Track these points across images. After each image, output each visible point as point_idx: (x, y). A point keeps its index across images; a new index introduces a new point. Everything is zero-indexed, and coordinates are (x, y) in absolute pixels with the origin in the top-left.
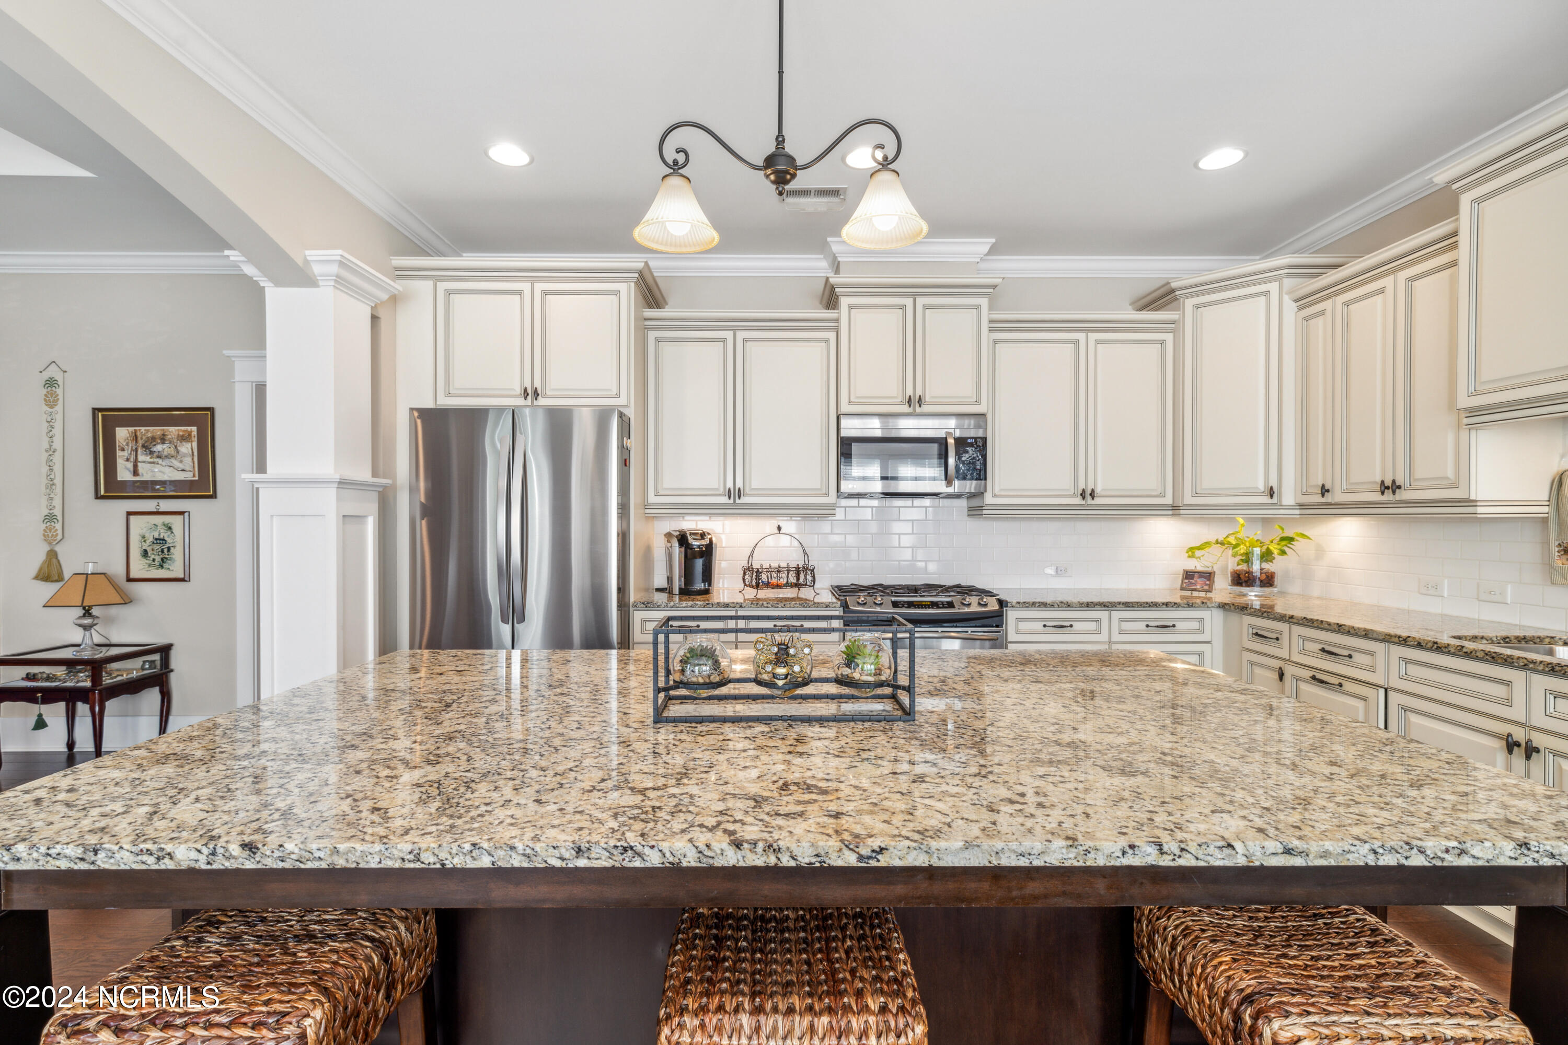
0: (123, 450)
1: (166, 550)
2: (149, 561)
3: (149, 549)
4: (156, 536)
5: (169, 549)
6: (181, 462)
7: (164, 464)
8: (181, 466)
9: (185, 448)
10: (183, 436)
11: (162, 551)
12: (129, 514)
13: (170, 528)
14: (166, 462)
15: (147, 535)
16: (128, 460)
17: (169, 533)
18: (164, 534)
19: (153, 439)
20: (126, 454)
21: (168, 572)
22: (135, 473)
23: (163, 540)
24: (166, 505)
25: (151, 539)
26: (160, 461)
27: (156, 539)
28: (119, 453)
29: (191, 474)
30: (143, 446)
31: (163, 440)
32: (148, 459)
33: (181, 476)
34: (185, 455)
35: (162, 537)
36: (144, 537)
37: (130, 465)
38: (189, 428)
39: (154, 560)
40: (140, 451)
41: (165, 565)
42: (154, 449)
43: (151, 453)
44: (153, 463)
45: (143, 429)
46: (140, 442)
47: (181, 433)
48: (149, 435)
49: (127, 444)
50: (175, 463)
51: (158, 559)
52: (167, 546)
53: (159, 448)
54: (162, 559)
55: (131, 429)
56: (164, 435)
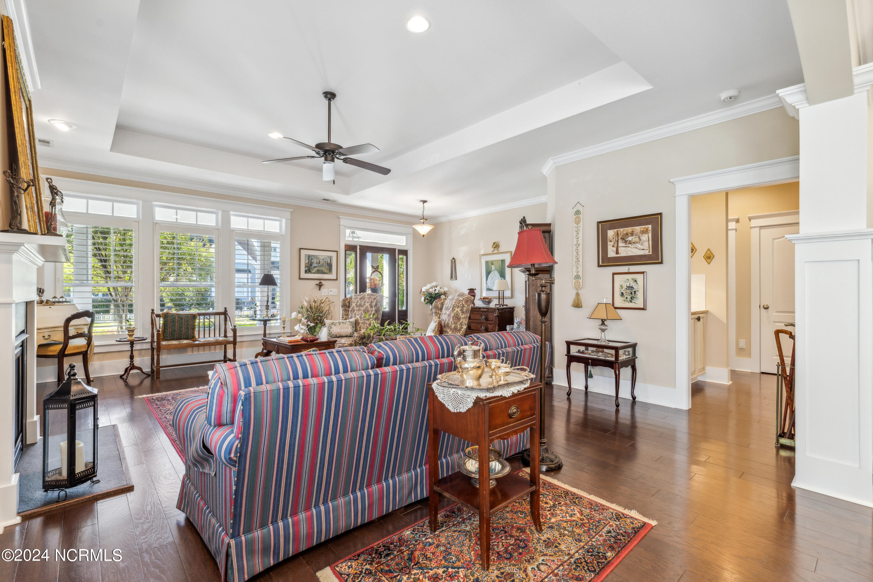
0: (611, 241)
1: (633, 293)
2: (625, 299)
3: (624, 292)
4: (628, 285)
5: (635, 292)
6: (642, 245)
7: (632, 247)
8: (642, 247)
9: (644, 237)
10: (643, 231)
11: (631, 293)
12: (614, 274)
13: (636, 281)
14: (634, 246)
15: (623, 285)
16: (613, 246)
17: (635, 283)
18: (633, 284)
19: (627, 234)
20: (612, 243)
21: (634, 304)
22: (617, 253)
23: (632, 287)
24: (633, 269)
25: (625, 287)
26: (630, 245)
27: (628, 287)
28: (609, 243)
29: (648, 251)
30: (621, 238)
31: (632, 234)
32: (624, 245)
33: (641, 253)
34: (644, 241)
35: (631, 286)
36: (621, 286)
37: (615, 249)
38: (647, 226)
39: (627, 298)
40: (619, 241)
41: (633, 301)
42: (628, 239)
43: (626, 242)
44: (627, 247)
45: (621, 230)
46: (620, 237)
47: (642, 230)
48: (625, 232)
49: (613, 238)
50: (639, 246)
51: (629, 297)
52: (634, 290)
53: (630, 238)
54: (631, 298)
55: (615, 230)
56: (632, 231)
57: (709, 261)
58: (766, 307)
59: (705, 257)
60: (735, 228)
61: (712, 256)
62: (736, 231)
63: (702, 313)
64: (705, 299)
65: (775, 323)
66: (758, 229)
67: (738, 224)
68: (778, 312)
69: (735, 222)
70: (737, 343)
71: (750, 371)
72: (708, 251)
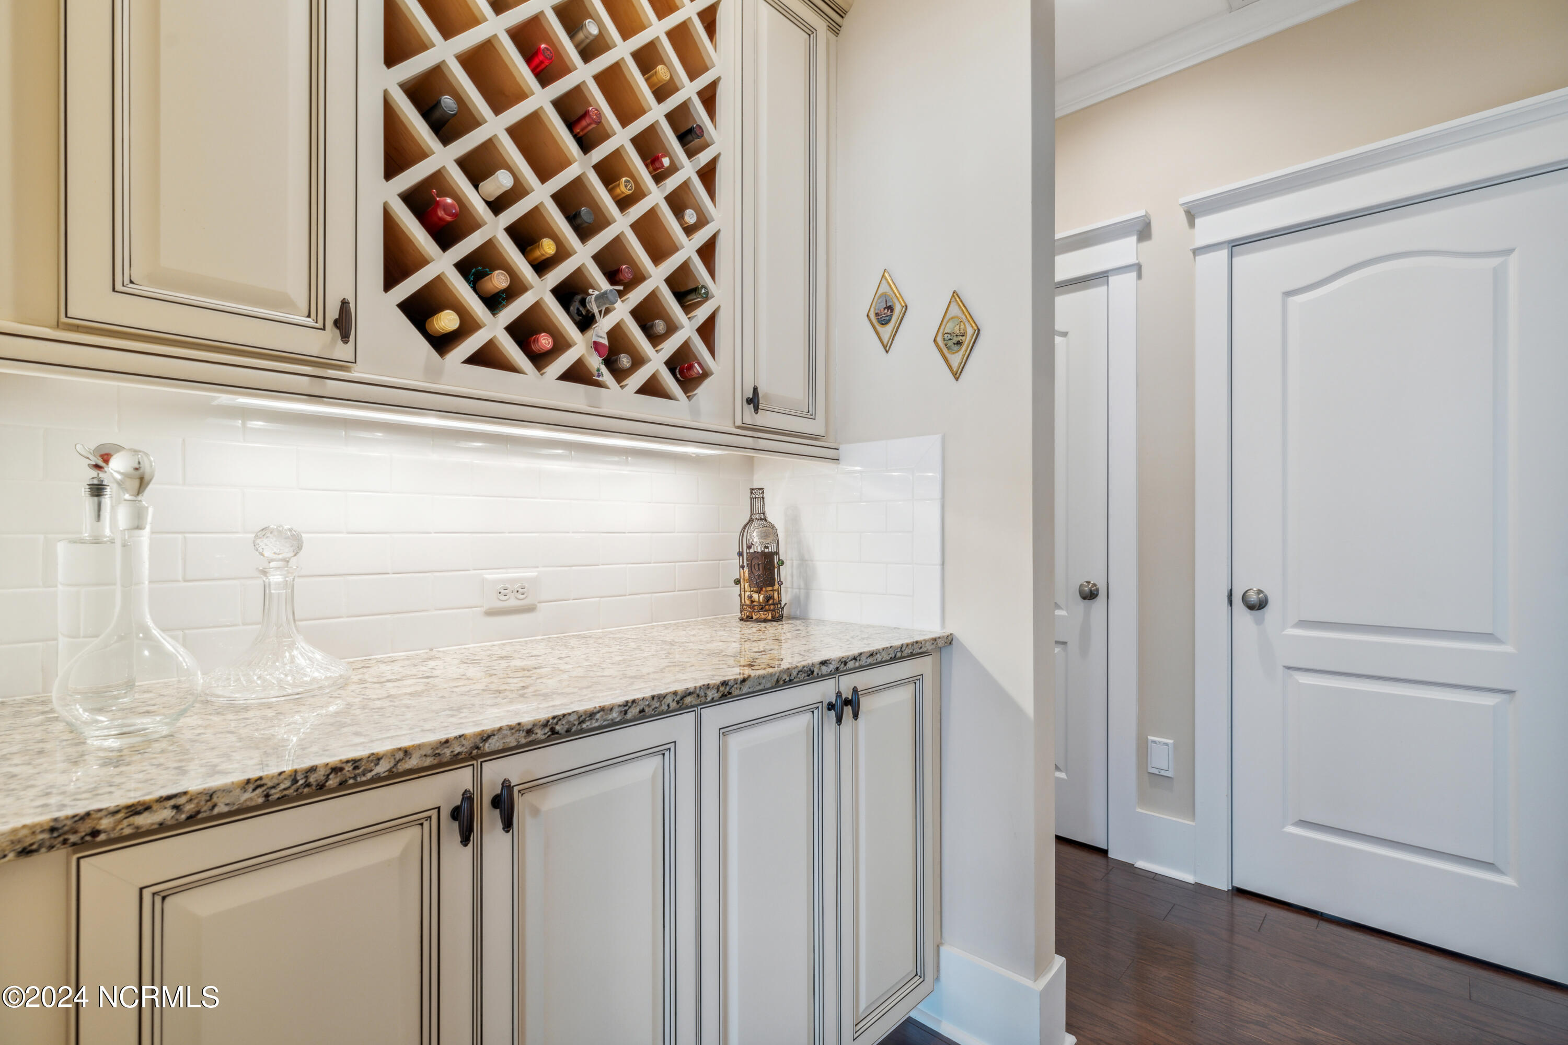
57: (955, 359)
58: (1253, 597)
59: (939, 340)
60: (1133, 260)
61: (970, 331)
62: (1139, 276)
63: (894, 659)
64: (938, 569)
65: (1292, 672)
66: (1224, 253)
67: (1145, 245)
68: (1303, 624)
69: (1134, 238)
70: (1143, 749)
71: (1190, 878)
72: (953, 305)
